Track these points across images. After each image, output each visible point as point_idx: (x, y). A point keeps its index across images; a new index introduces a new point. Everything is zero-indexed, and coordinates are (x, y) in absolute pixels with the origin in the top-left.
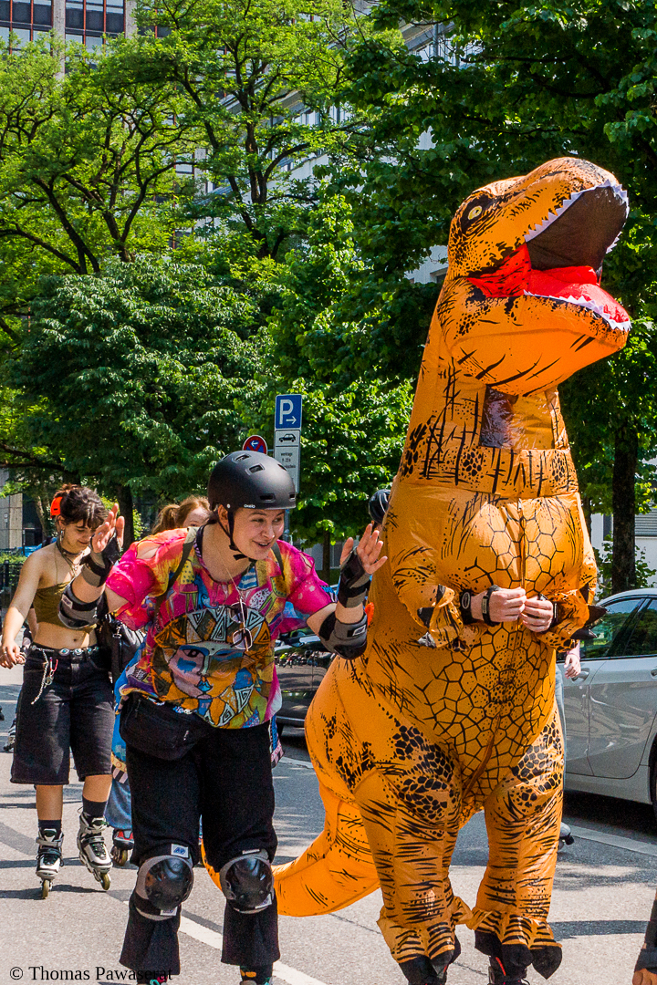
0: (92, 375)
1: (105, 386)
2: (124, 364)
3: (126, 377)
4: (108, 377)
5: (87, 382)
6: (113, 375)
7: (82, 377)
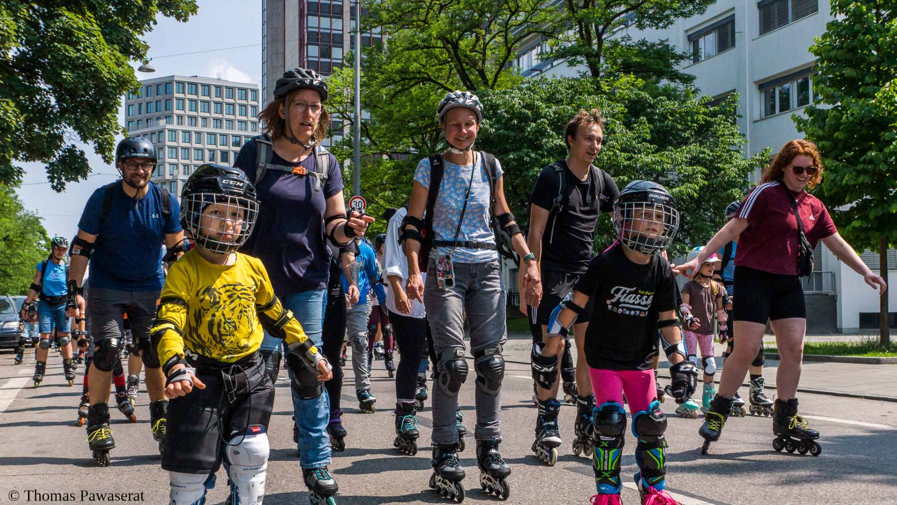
0: (518, 156)
1: (527, 163)
2: (540, 147)
3: (543, 156)
4: (529, 156)
5: (514, 159)
6: (533, 155)
7: (511, 156)
